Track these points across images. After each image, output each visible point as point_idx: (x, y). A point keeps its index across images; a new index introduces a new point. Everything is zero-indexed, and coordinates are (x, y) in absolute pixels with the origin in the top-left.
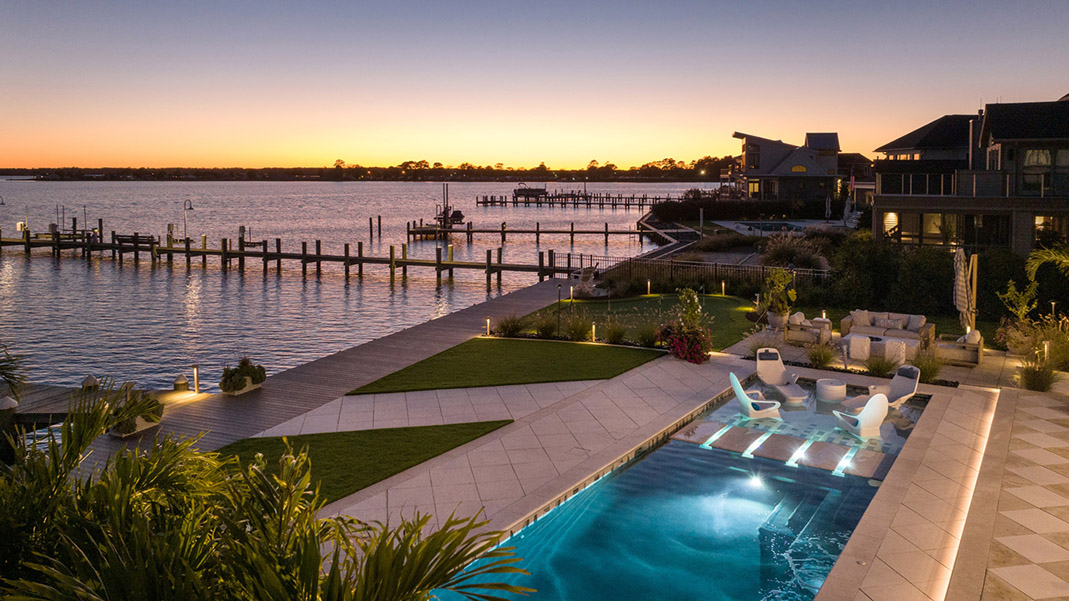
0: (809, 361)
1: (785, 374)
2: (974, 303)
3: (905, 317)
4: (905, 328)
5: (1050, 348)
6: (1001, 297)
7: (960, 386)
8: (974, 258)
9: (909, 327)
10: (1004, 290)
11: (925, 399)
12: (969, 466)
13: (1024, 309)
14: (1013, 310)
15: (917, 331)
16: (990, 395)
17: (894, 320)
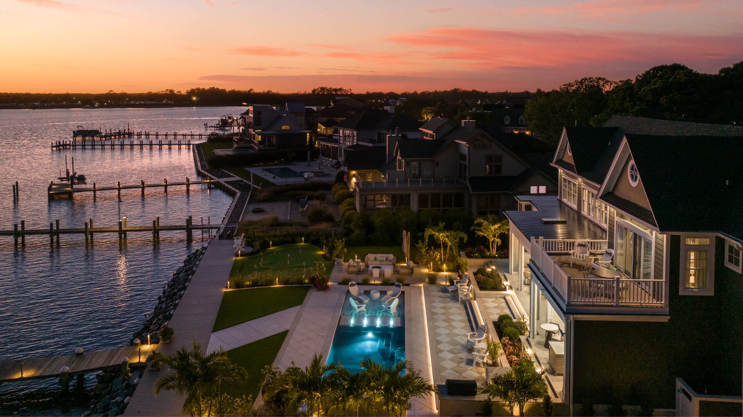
0: (362, 282)
1: (359, 291)
2: (409, 249)
3: (385, 255)
4: (386, 259)
5: (433, 263)
6: (417, 246)
7: (411, 285)
8: (409, 233)
9: (388, 259)
10: (418, 243)
11: (403, 293)
12: (423, 318)
13: (424, 250)
14: (420, 250)
15: (390, 261)
16: (420, 288)
17: (383, 257)
